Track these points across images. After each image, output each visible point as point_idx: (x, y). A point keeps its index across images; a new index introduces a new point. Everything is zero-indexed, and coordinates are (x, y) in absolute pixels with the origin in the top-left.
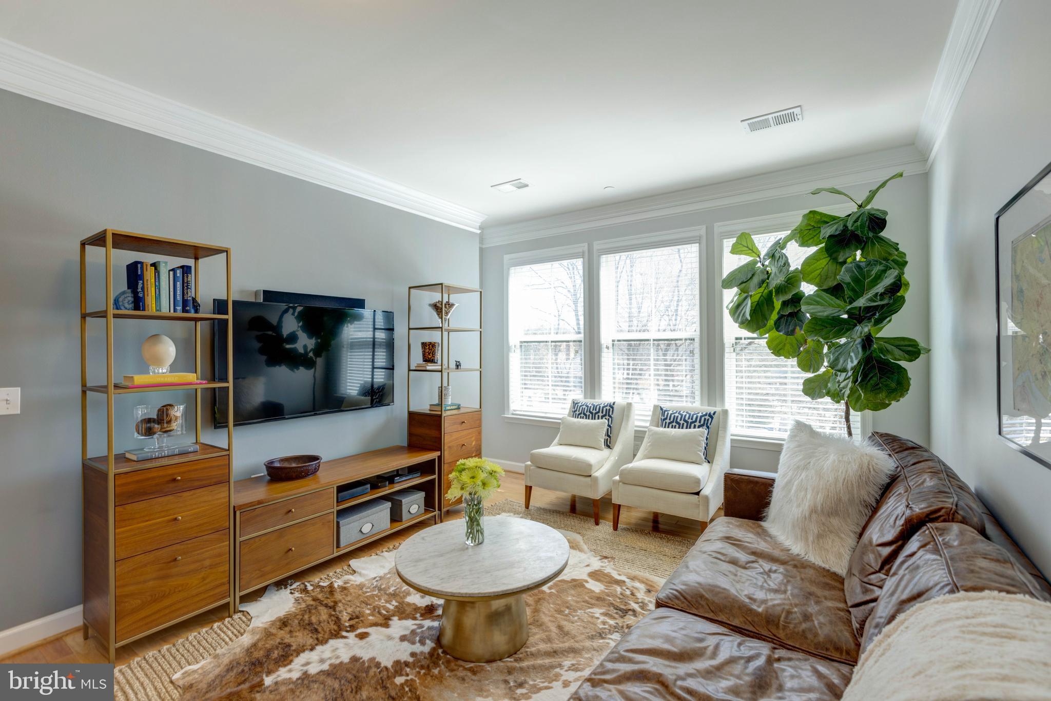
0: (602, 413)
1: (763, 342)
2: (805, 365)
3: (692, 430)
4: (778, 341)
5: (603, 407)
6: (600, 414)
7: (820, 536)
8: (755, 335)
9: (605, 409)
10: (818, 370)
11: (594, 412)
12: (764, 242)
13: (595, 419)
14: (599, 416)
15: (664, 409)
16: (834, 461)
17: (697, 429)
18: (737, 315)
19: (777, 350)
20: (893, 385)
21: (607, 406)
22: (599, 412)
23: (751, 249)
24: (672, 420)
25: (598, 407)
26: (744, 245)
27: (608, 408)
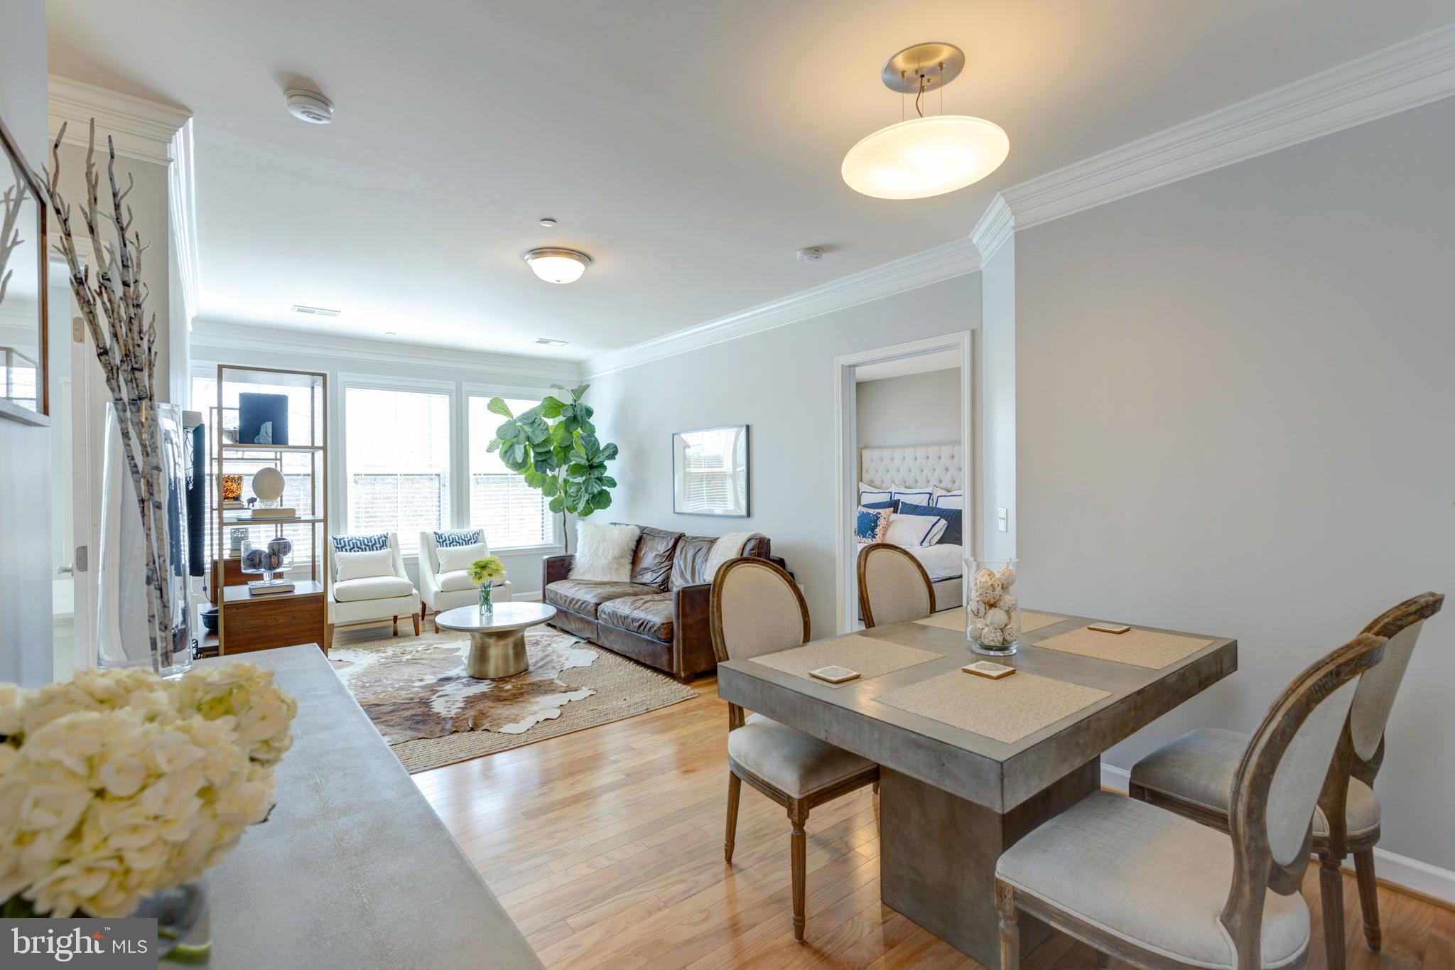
0: (379, 543)
1: (523, 477)
2: (546, 493)
3: (470, 546)
4: (530, 478)
5: (379, 539)
6: (378, 545)
7: (617, 569)
8: (516, 473)
9: (381, 540)
10: (555, 495)
11: (370, 544)
12: (519, 407)
13: (373, 550)
14: (377, 547)
15: (440, 533)
16: (618, 534)
17: (473, 545)
18: (507, 457)
19: (531, 482)
20: (605, 500)
21: (381, 537)
22: (375, 544)
23: (506, 412)
24: (451, 540)
25: (372, 539)
26: (497, 406)
27: (383, 539)
